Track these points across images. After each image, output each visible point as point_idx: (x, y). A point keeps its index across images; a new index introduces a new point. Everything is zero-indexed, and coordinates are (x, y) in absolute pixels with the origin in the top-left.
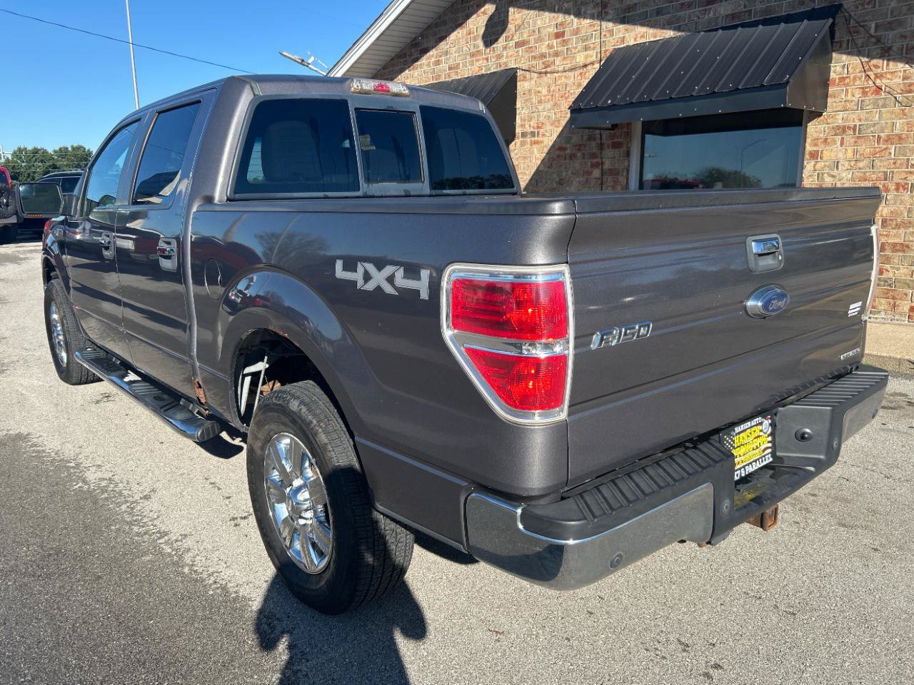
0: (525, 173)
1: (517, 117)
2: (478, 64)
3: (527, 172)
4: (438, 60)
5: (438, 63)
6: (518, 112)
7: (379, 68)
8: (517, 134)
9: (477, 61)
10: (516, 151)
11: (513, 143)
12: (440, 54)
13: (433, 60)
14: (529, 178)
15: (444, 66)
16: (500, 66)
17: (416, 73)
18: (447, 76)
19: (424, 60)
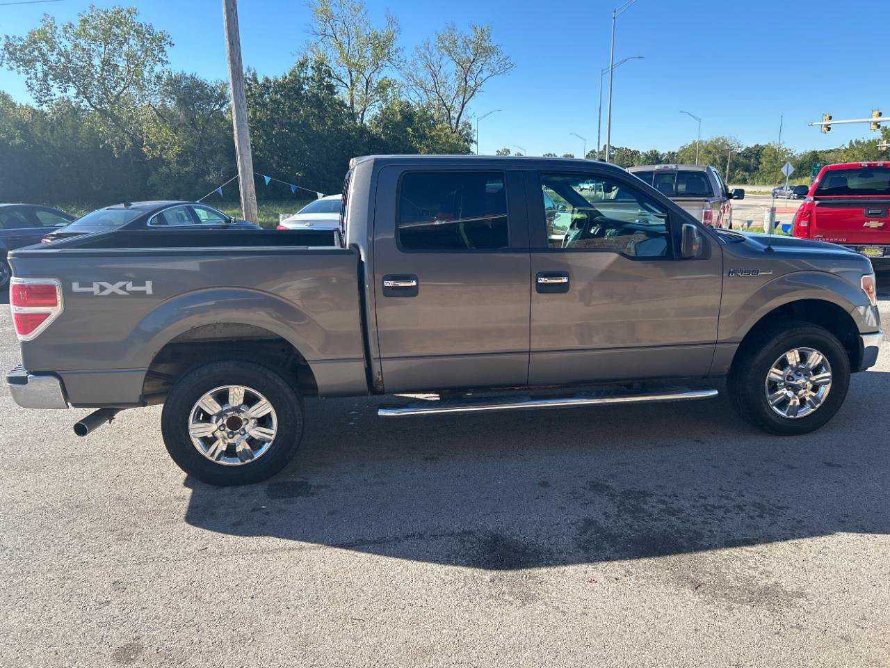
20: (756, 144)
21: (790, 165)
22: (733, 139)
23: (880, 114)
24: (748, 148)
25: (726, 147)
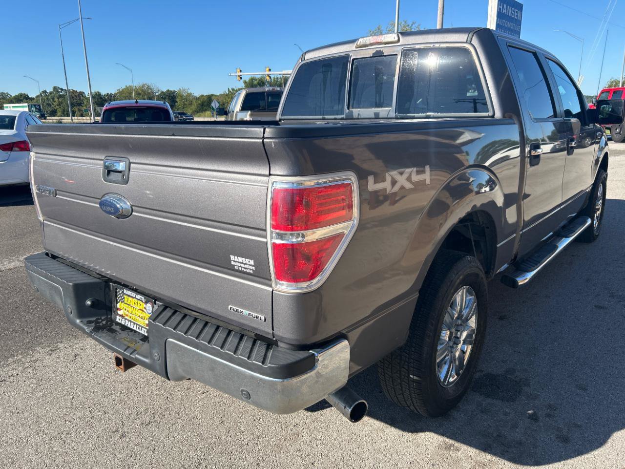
20: (167, 89)
21: (216, 102)
22: (153, 85)
23: (270, 70)
24: (162, 92)
25: (150, 91)
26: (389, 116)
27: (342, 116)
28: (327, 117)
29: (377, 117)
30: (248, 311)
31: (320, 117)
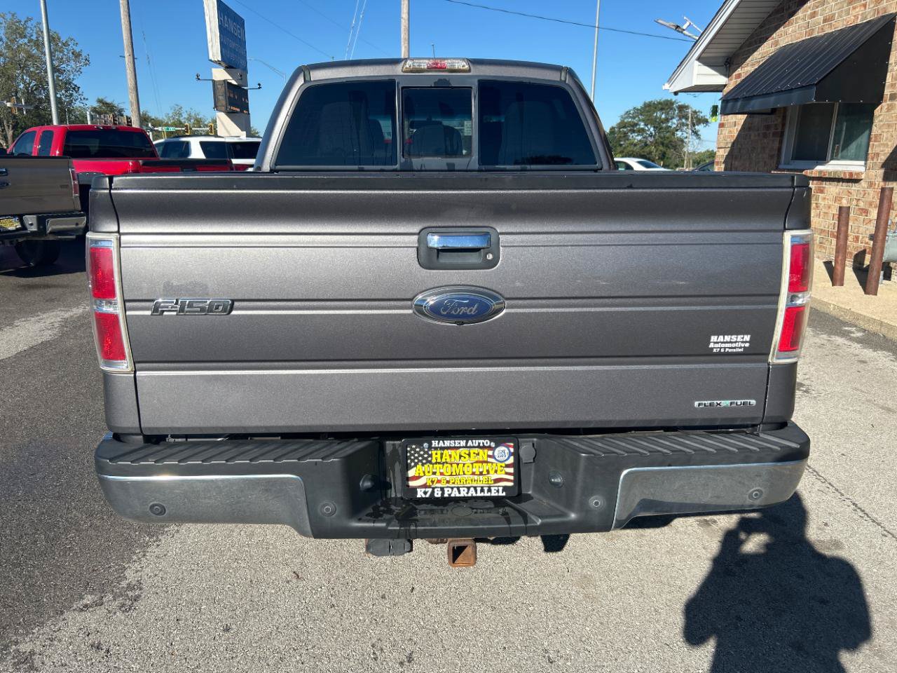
0: (888, 145)
1: (888, 74)
2: (854, 13)
3: (890, 143)
4: (815, 12)
5: (813, 15)
6: (890, 68)
7: (756, 26)
8: (885, 96)
9: (854, 8)
10: (881, 118)
11: (879, 108)
12: (817, 5)
13: (809, 12)
14: (890, 150)
15: (820, 18)
16: (878, 12)
17: (791, 30)
18: (820, 30)
19: (800, 14)
26: (469, 168)
27: (394, 167)
28: (366, 167)
29: (451, 169)
30: (727, 400)
31: (356, 167)
